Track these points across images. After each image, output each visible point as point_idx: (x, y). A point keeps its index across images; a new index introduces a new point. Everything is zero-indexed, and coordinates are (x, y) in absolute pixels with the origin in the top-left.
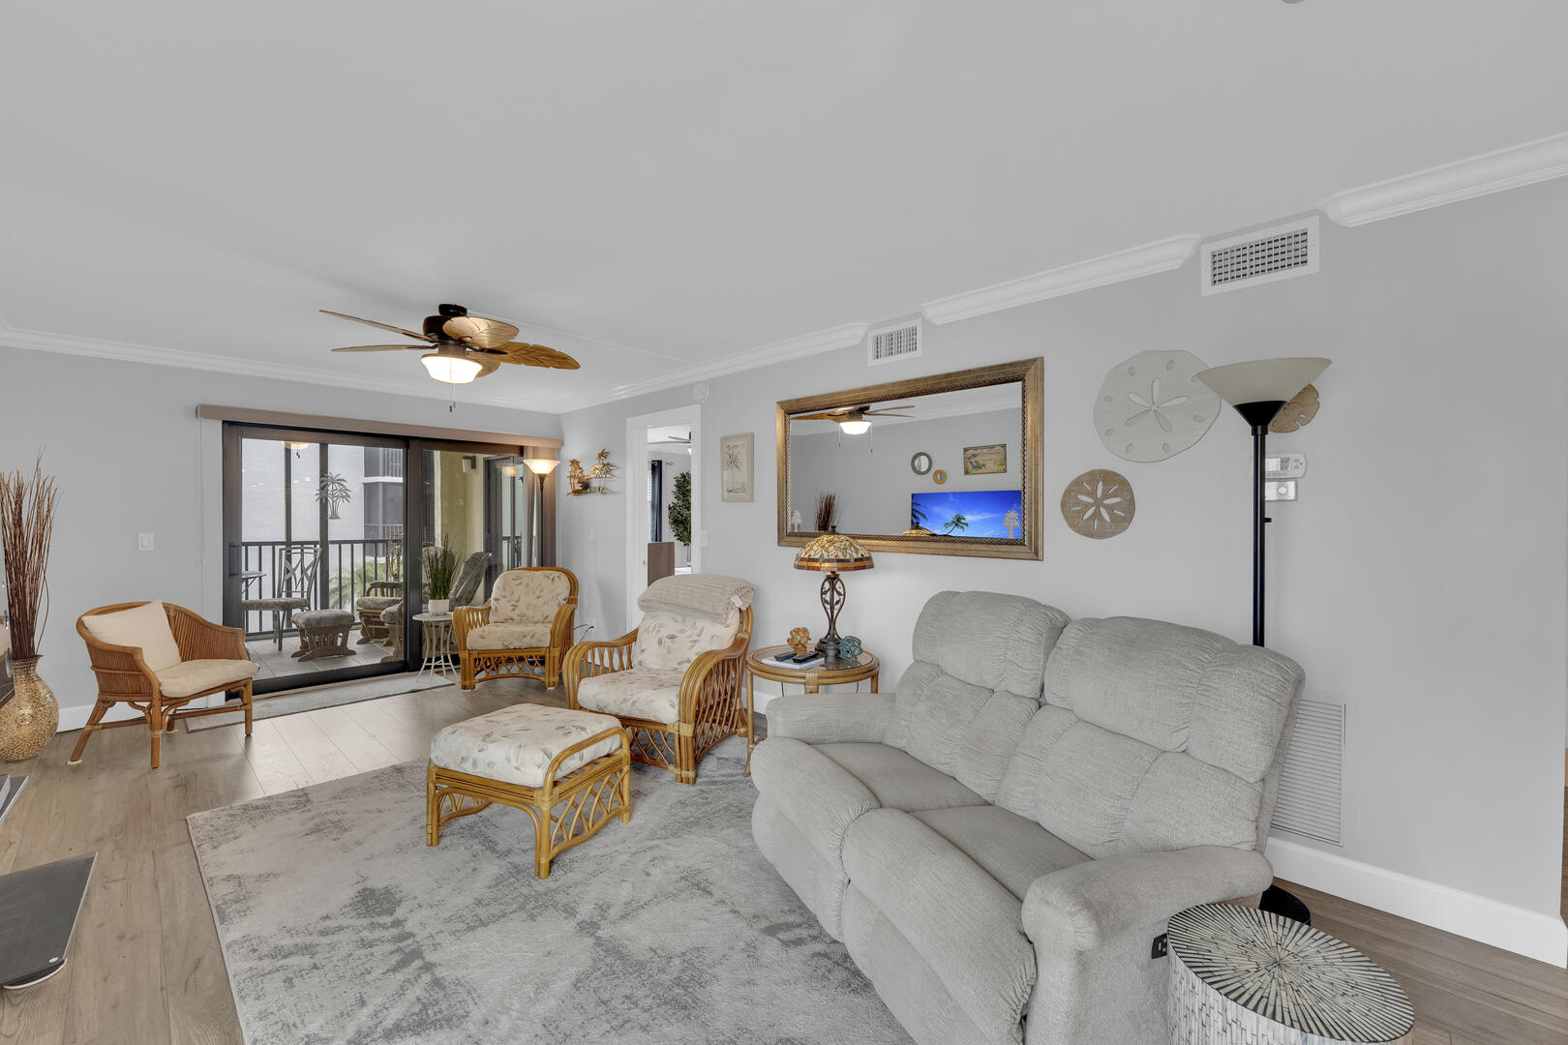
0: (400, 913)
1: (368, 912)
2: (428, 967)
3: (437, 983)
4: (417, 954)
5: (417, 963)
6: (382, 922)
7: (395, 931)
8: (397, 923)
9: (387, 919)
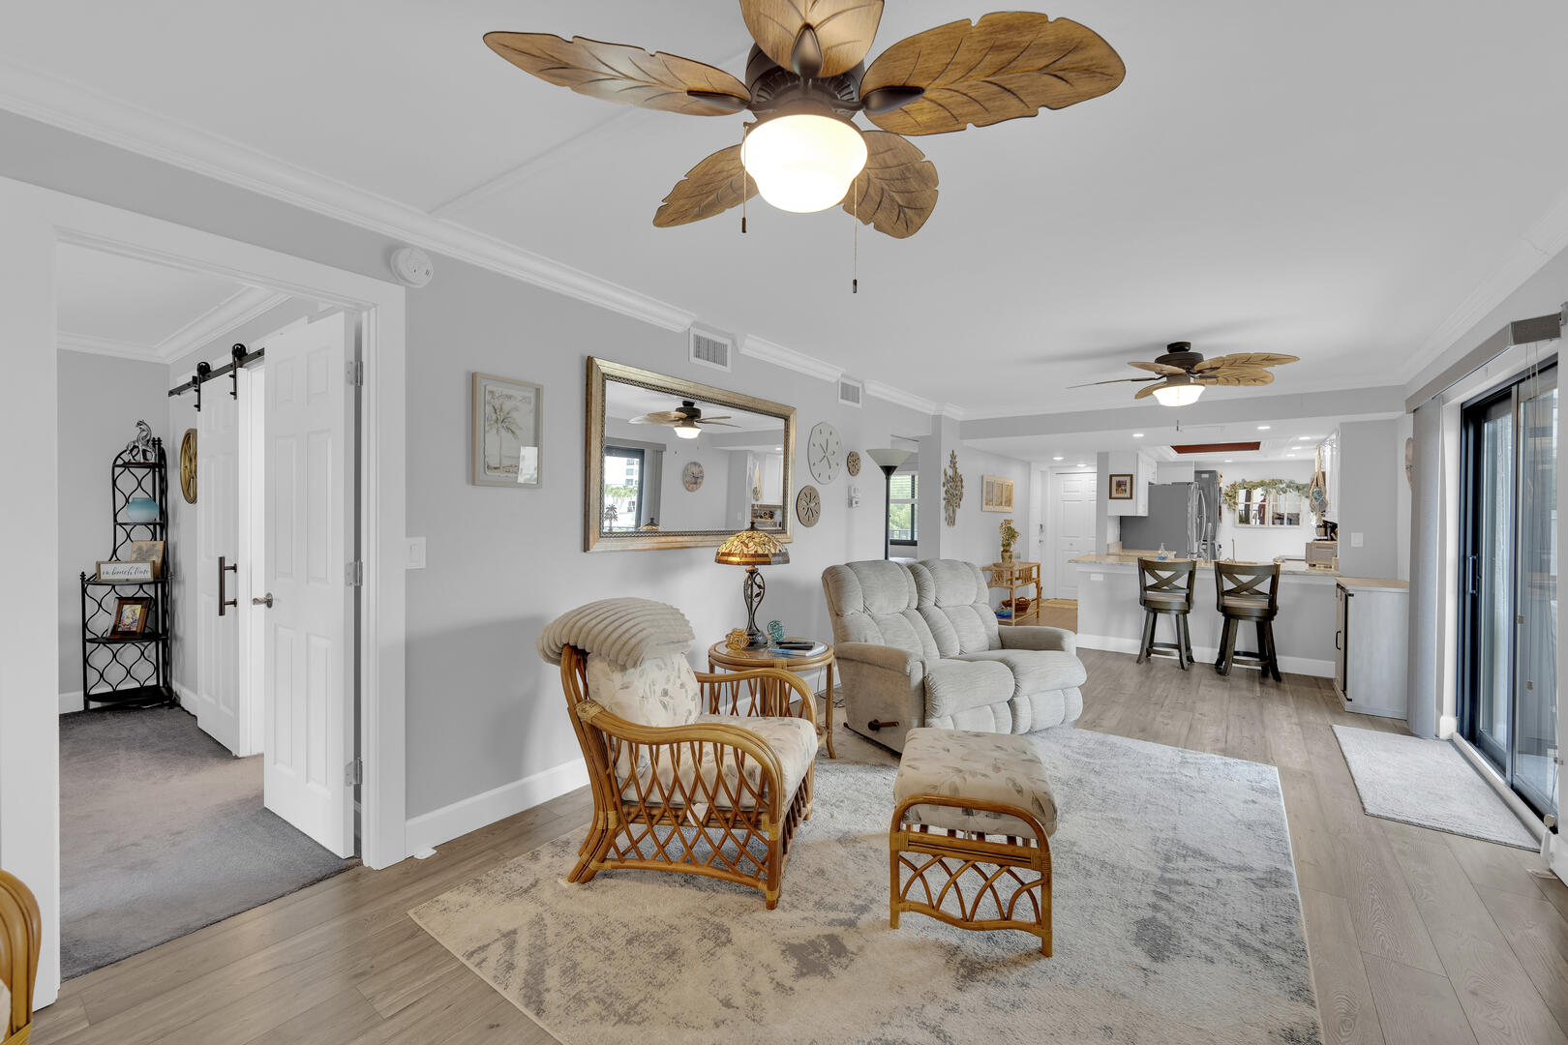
0: (1148, 913)
1: (1169, 934)
2: (1164, 869)
3: (1168, 859)
4: (1162, 879)
5: (1168, 875)
6: (1166, 918)
7: (1164, 904)
8: (1155, 907)
9: (1159, 916)
